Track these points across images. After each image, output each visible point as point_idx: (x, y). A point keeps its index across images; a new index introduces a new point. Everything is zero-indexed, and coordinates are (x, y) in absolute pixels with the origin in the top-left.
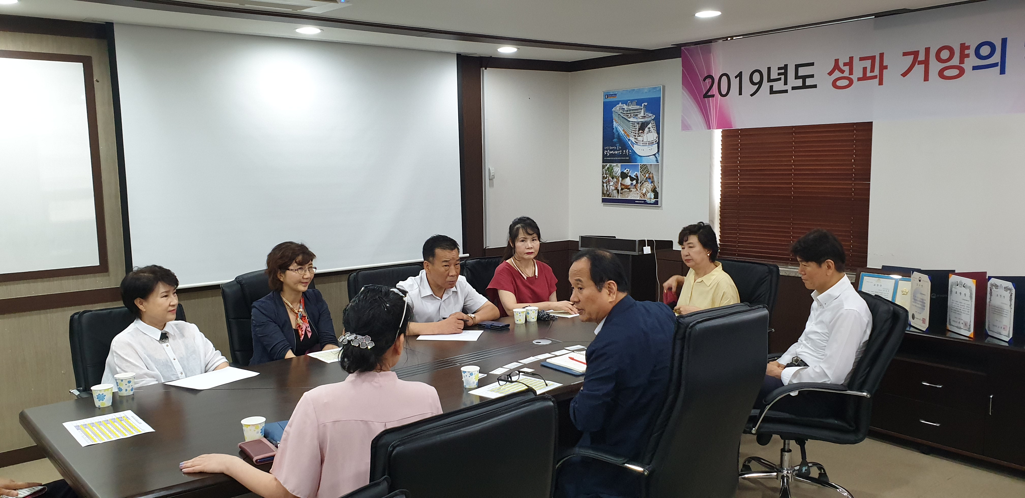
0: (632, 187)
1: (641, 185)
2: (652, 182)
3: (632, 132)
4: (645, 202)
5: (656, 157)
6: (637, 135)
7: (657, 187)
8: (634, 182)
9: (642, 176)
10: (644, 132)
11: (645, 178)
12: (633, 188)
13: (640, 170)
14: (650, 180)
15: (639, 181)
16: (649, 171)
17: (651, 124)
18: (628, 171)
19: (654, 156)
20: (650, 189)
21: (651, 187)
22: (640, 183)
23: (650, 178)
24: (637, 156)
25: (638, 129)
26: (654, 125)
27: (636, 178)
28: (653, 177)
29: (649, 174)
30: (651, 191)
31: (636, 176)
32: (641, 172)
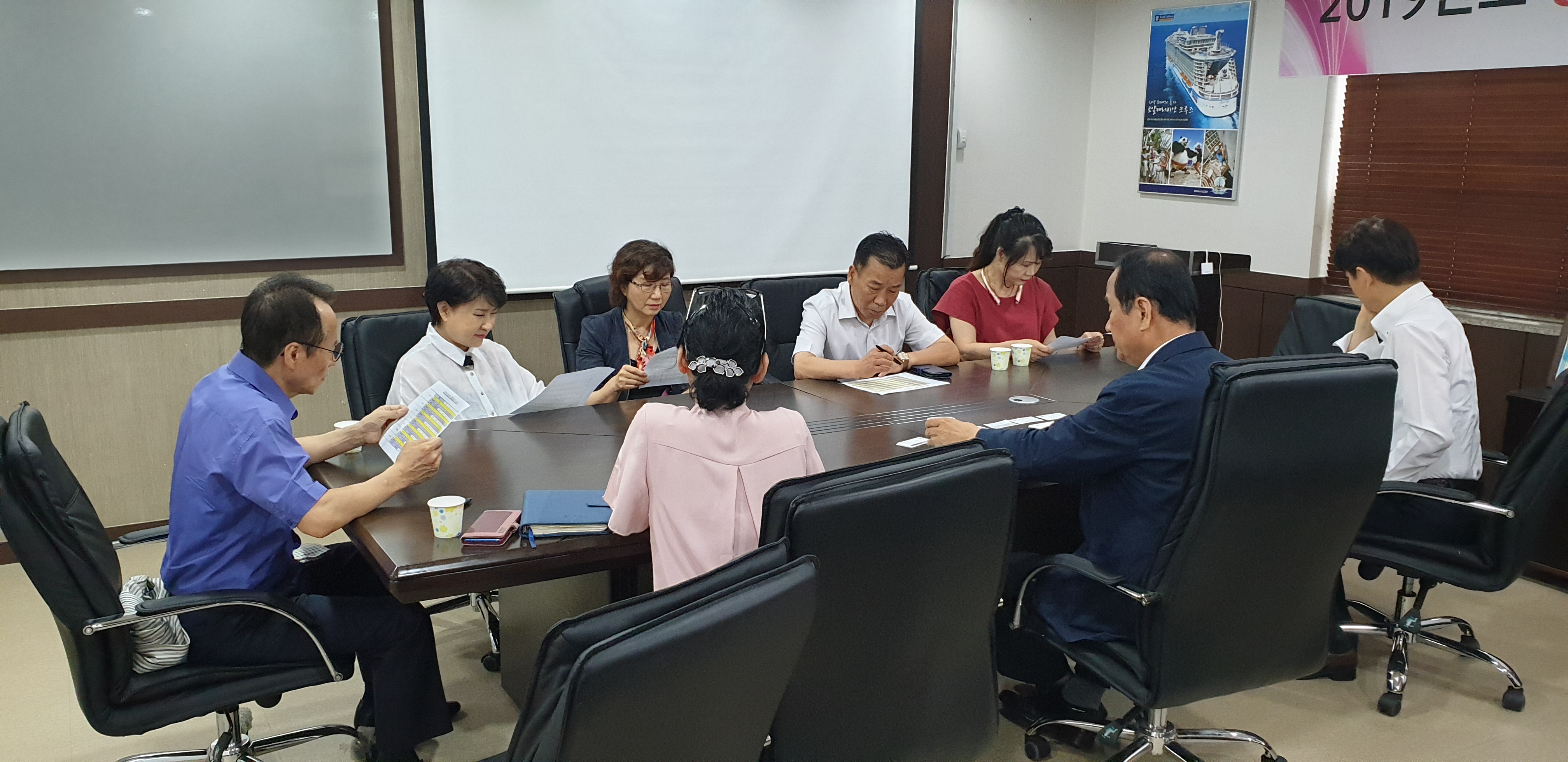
0: (1190, 167)
1: (1206, 164)
2: (1224, 160)
3: (1195, 78)
4: (1210, 193)
5: (1233, 120)
6: (1204, 82)
7: (1232, 169)
8: (1195, 159)
9: (1208, 149)
10: (1215, 77)
11: (1213, 153)
12: (1192, 169)
13: (1206, 139)
14: (1221, 156)
15: (1202, 158)
16: (1219, 142)
17: (1228, 64)
18: (1186, 141)
19: (1229, 117)
20: (1220, 172)
21: (1222, 168)
22: (1204, 160)
23: (1220, 154)
24: (1201, 117)
25: (1205, 73)
26: (1233, 67)
27: (1198, 153)
28: (1225, 151)
29: (1220, 146)
30: (1220, 175)
31: (1197, 150)
32: (1206, 142)
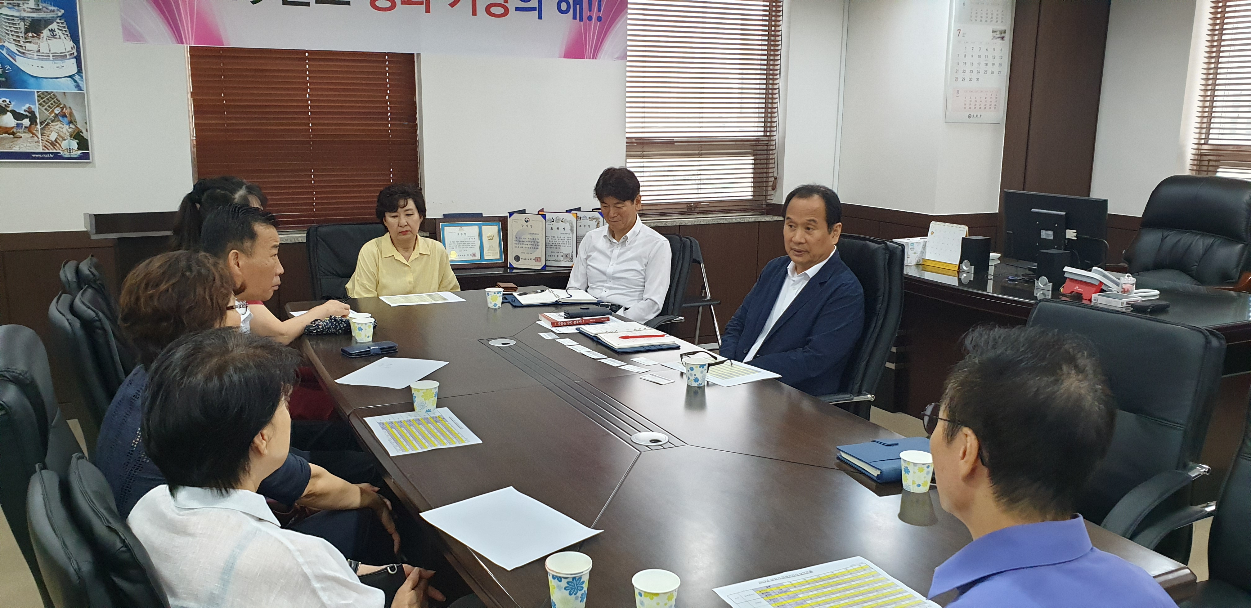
0: (21, 131)
1: (44, 127)
2: (71, 122)
3: (8, 34)
4: (57, 156)
5: (75, 81)
6: (22, 40)
7: (84, 131)
8: (26, 122)
9: (45, 111)
10: (40, 35)
11: (53, 115)
12: (25, 133)
13: (38, 101)
14: (65, 119)
15: (38, 121)
16: (60, 104)
17: (55, 23)
18: (8, 102)
19: (69, 79)
20: (68, 134)
21: (70, 130)
22: (41, 123)
23: (64, 116)
24: (25, 78)
25: (23, 30)
26: (64, 27)
27: (29, 115)
28: (71, 114)
29: (62, 109)
30: (69, 138)
31: (28, 112)
32: (40, 104)
